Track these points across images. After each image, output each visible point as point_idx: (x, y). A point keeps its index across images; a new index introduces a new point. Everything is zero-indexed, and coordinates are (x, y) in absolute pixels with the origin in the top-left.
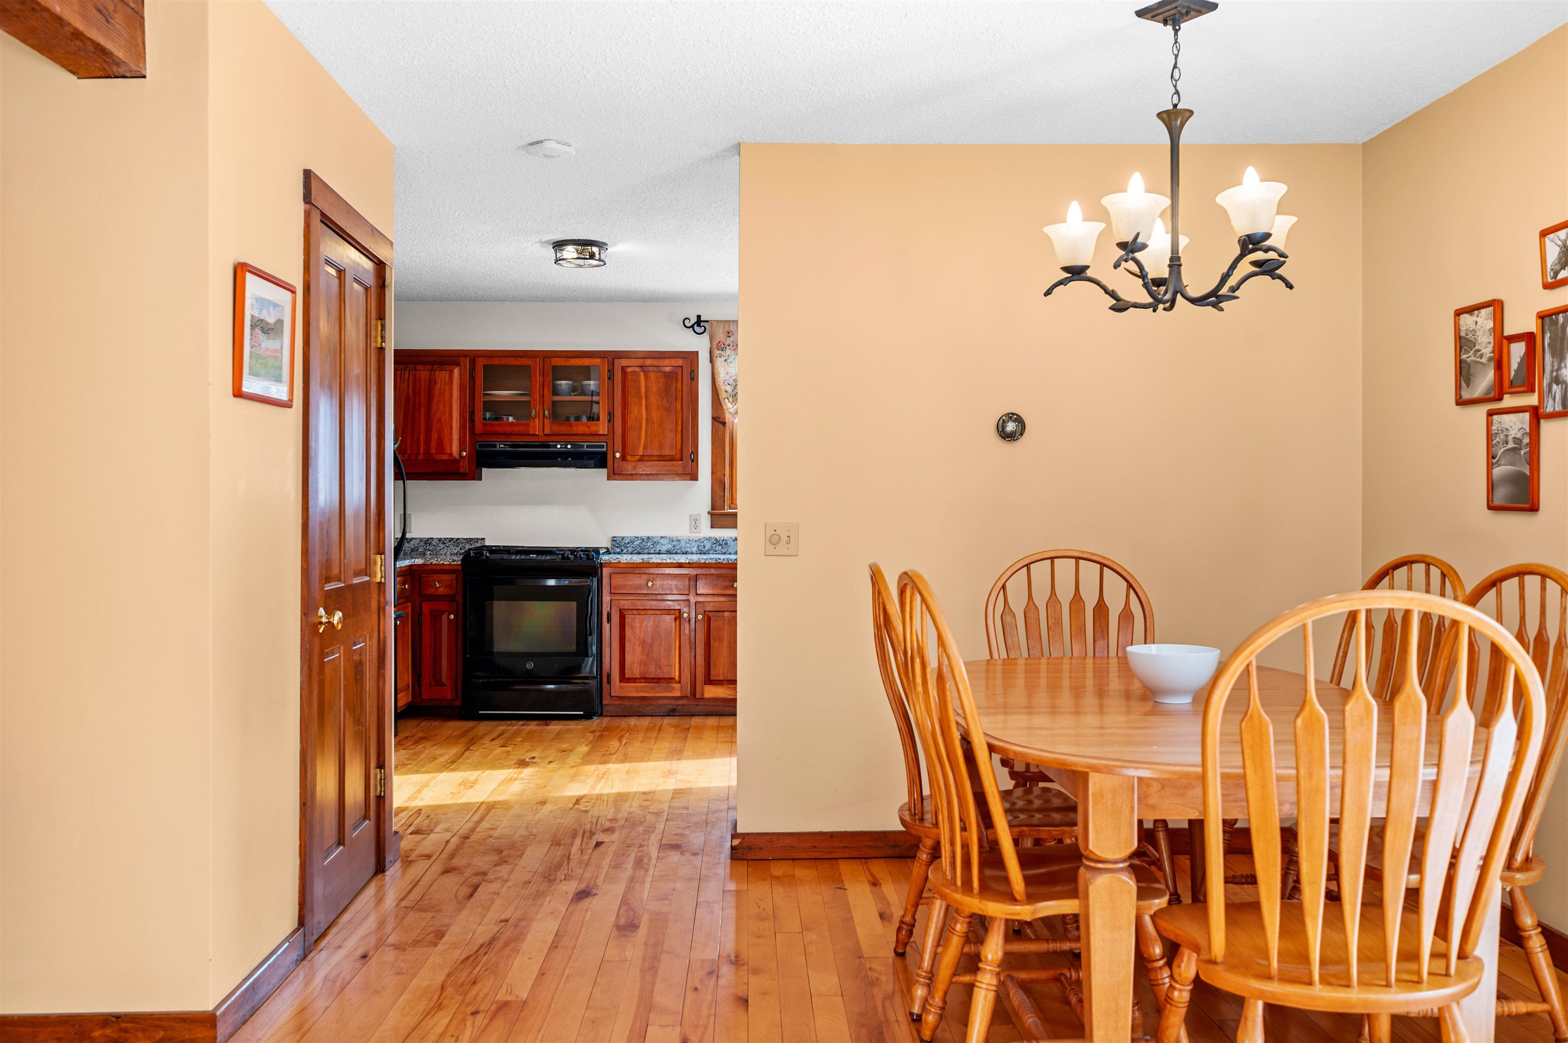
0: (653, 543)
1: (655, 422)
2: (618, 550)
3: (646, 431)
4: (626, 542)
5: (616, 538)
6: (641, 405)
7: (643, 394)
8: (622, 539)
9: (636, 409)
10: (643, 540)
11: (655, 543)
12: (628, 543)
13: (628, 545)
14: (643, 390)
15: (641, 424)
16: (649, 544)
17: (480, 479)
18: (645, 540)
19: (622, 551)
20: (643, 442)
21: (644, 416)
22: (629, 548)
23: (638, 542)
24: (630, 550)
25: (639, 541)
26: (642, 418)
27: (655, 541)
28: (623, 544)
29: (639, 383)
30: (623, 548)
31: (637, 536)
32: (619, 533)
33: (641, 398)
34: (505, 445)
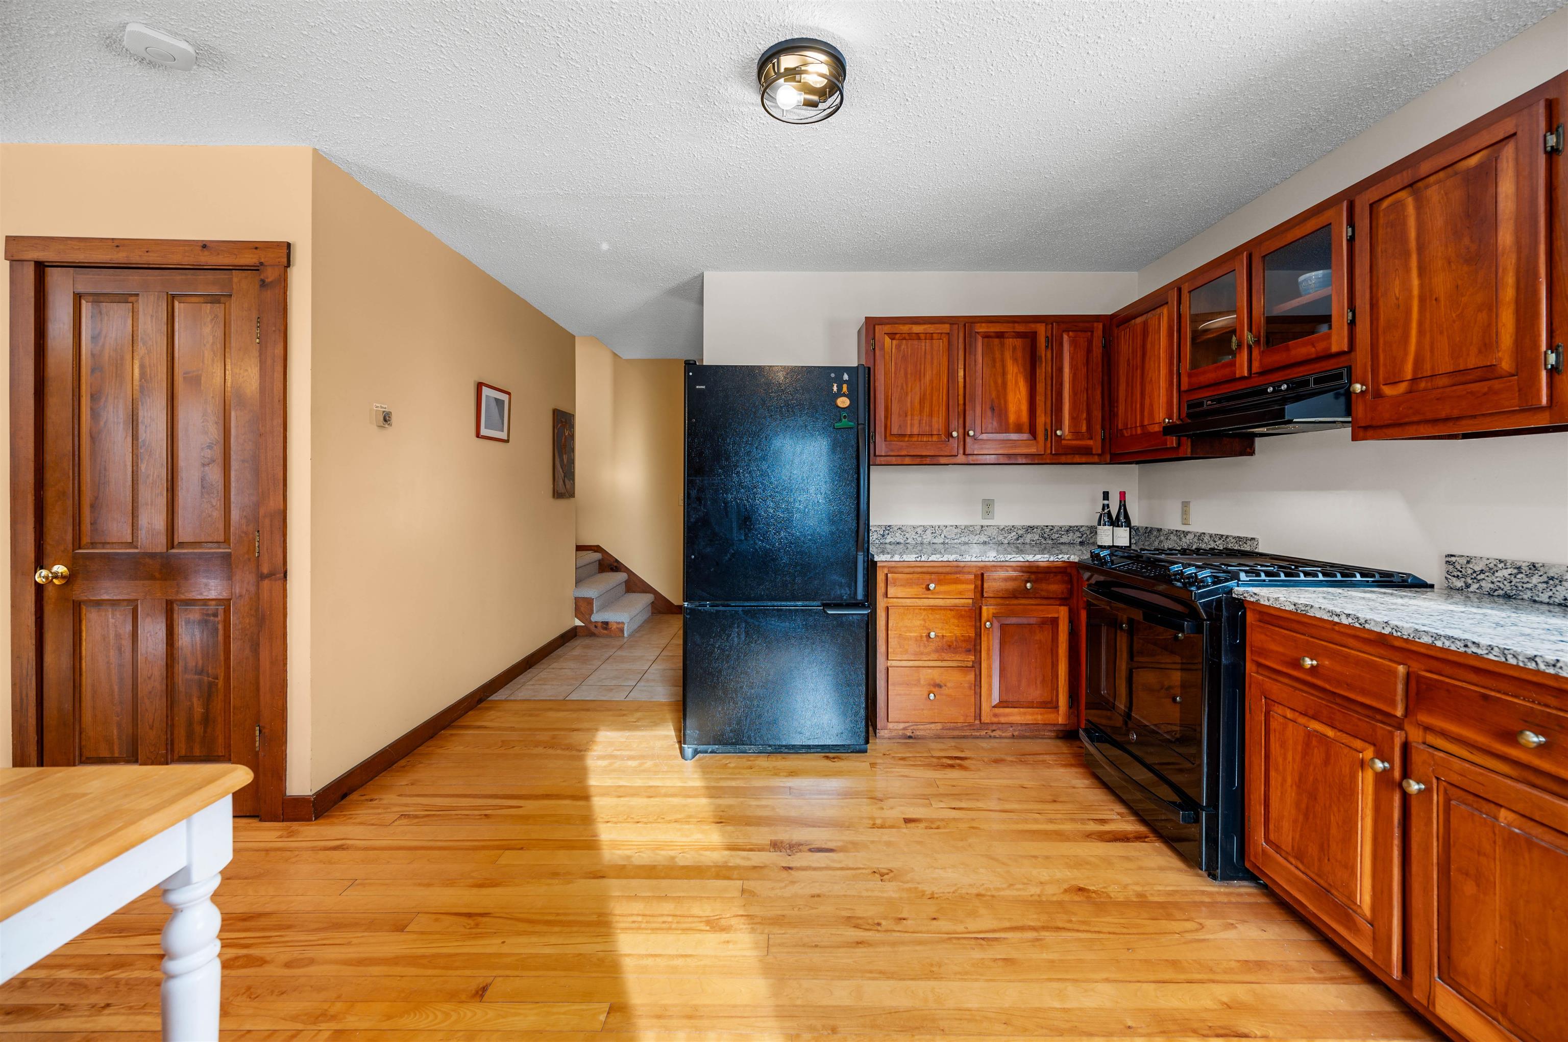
0: (1545, 578)
1: (1442, 299)
2: (1459, 584)
3: (1420, 324)
4: (1477, 568)
5: (1453, 559)
6: (1408, 270)
7: (1413, 244)
8: (1468, 562)
9: (1397, 282)
10: (1519, 568)
11: (1552, 578)
12: (1482, 572)
13: (1482, 576)
14: (1413, 234)
15: (1408, 312)
16: (1535, 580)
17: (1252, 453)
18: (1525, 568)
19: (1468, 586)
20: (1412, 348)
21: (1416, 292)
22: (1483, 584)
23: (1506, 573)
24: (1487, 586)
25: (1509, 571)
26: (1410, 298)
27: (1551, 574)
28: (1470, 571)
29: (1404, 224)
30: (1470, 581)
31: (1503, 558)
32: (1462, 549)
33: (1407, 254)
34: (1212, 401)
